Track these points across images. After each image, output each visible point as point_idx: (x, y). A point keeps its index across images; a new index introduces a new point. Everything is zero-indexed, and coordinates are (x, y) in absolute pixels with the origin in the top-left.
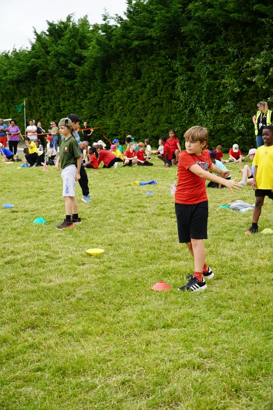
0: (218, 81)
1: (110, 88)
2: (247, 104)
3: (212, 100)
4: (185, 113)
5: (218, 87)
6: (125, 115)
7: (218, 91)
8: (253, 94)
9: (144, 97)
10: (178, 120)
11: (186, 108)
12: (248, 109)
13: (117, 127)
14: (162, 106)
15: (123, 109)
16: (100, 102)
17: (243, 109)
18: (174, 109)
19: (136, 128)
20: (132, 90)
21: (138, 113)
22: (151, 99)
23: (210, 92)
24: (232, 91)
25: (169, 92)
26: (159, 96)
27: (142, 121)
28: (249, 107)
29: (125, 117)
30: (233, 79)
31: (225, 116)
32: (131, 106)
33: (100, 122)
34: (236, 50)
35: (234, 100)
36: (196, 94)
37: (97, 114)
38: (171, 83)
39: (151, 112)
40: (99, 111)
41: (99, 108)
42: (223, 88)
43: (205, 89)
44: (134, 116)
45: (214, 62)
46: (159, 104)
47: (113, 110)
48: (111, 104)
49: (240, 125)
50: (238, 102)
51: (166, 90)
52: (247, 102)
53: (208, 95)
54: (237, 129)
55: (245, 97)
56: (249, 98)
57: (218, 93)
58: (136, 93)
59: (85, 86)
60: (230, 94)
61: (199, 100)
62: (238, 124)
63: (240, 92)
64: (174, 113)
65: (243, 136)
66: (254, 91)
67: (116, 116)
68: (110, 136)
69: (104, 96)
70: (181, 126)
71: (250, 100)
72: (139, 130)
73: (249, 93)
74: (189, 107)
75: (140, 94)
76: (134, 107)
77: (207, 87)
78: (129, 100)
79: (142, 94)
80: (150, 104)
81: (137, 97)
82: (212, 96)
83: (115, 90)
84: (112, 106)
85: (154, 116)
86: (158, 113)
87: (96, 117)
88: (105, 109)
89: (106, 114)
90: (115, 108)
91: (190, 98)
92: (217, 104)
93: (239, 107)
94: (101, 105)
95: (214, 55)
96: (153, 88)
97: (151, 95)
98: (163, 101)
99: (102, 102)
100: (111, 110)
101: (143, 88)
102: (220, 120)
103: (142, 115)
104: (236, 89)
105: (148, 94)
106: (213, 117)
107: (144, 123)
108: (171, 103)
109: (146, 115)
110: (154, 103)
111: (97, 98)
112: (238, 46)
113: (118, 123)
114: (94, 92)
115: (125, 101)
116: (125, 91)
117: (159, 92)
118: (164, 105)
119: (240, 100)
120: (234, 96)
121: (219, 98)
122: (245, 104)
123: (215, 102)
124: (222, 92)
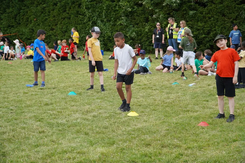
0: (115, 3)
1: (25, 6)
2: (136, 19)
3: (110, 16)
4: (89, 24)
5: (115, 7)
6: (39, 25)
7: (115, 9)
8: (142, 13)
9: (55, 12)
10: (83, 29)
11: (89, 21)
12: (137, 23)
13: (31, 34)
14: (70, 19)
15: (37, 20)
16: (17, 15)
17: (133, 22)
18: (80, 21)
19: (49, 34)
20: (45, 8)
21: (50, 24)
22: (61, 14)
23: (108, 10)
24: (126, 10)
25: (76, 10)
26: (68, 12)
27: (52, 29)
28: (138, 21)
29: (38, 27)
30: (127, 2)
31: (120, 27)
32: (44, 19)
33: (16, 29)
35: (127, 16)
36: (98, 11)
37: (14, 24)
38: (78, 3)
39: (61, 23)
40: (16, 22)
41: (15, 19)
42: (118, 8)
43: (105, 8)
44: (47, 26)
46: (68, 18)
47: (28, 21)
48: (27, 17)
49: (131, 33)
50: (130, 18)
51: (73, 8)
52: (137, 18)
53: (107, 12)
54: (130, 36)
55: (136, 14)
56: (138, 15)
57: (115, 11)
58: (49, 9)
59: (4, 4)
60: (124, 12)
61: (100, 15)
62: (130, 32)
63: (131, 11)
64: (80, 24)
65: (133, 40)
66: (142, 11)
67: (31, 26)
68: (25, 40)
69: (21, 11)
70: (85, 33)
71: (139, 16)
72: (50, 35)
73: (138, 12)
74: (92, 20)
75: (52, 10)
76: (47, 19)
77: (106, 7)
78: (43, 14)
79: (53, 10)
80: (60, 17)
81: (49, 12)
82: (110, 13)
83: (30, 7)
84: (28, 18)
85: (63, 26)
86: (67, 23)
87: (13, 26)
88: (21, 20)
89: (22, 24)
90: (29, 20)
91: (93, 14)
92: (114, 18)
93: (130, 21)
94: (18, 18)
96: (63, 6)
97: (61, 11)
98: (71, 15)
99: (18, 15)
100: (26, 21)
101: (55, 6)
102: (116, 29)
103: (53, 25)
104: (129, 9)
105: (59, 10)
106: (111, 27)
107: (55, 31)
108: (77, 17)
109: (56, 25)
110: (63, 17)
111: (15, 12)
113: (32, 31)
114: (12, 8)
115: (39, 15)
116: (39, 8)
117: (67, 9)
118: (71, 18)
119: (131, 16)
120: (127, 13)
121: (116, 15)
122: (135, 19)
123: (112, 17)
124: (118, 10)
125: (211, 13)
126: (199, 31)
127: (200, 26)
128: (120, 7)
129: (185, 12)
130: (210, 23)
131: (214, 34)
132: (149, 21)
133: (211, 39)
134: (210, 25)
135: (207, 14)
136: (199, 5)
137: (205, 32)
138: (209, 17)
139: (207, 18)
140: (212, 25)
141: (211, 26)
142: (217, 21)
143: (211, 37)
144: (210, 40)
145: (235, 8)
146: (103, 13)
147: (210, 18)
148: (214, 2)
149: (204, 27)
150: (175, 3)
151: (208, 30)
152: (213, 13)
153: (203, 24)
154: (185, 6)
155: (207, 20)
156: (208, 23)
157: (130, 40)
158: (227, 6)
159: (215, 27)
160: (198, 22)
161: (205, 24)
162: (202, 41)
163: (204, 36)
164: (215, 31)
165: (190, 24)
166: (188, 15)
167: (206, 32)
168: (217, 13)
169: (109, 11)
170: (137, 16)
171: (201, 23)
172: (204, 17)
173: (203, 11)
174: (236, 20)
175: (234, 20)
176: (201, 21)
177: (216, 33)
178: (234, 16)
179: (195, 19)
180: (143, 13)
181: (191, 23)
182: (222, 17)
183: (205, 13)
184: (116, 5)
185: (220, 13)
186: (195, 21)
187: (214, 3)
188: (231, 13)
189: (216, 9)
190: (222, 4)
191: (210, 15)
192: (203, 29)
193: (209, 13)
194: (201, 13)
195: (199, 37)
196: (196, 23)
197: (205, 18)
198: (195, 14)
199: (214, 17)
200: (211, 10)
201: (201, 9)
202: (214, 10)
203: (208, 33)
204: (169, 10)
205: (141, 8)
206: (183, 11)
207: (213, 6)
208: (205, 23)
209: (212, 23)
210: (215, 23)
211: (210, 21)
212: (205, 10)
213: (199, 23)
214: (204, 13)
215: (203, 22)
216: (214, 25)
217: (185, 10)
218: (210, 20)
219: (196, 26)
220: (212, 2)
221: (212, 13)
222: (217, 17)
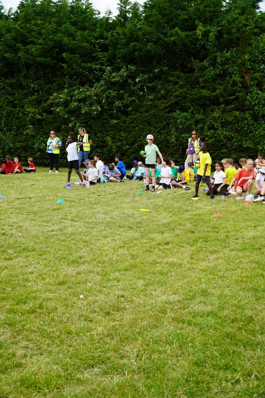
0: (17, 109)
3: (11, 124)
5: (18, 114)
7: (18, 117)
8: (52, 121)
12: (46, 132)
17: (41, 131)
24: (32, 117)
34: (36, 86)
35: (33, 124)
42: (22, 114)
43: (5, 115)
45: (14, 94)
49: (40, 144)
53: (7, 119)
54: (38, 147)
55: (44, 123)
56: (48, 123)
57: (17, 119)
60: (29, 120)
65: (41, 152)
66: (52, 119)
73: (48, 120)
77: (6, 113)
82: (11, 120)
92: (17, 127)
93: (38, 130)
95: (13, 89)
102: (19, 139)
104: (37, 116)
106: (12, 137)
112: (38, 83)
119: (38, 125)
120: (34, 121)
121: (19, 122)
122: (43, 128)
123: (14, 125)
124: (21, 117)
125: (136, 122)
126: (121, 142)
127: (123, 136)
128: (24, 114)
129: (106, 121)
130: (134, 133)
132: (60, 131)
134: (134, 135)
135: (131, 123)
136: (121, 114)
137: (129, 142)
139: (131, 128)
142: (142, 132)
143: (136, 148)
144: (134, 152)
145: (163, 117)
146: (3, 121)
147: (134, 128)
148: (138, 110)
149: (128, 138)
150: (95, 111)
151: (132, 141)
152: (138, 122)
153: (127, 134)
154: (105, 114)
156: (132, 133)
157: (37, 152)
158: (154, 115)
159: (140, 138)
160: (120, 132)
161: (129, 134)
162: (125, 153)
163: (127, 147)
165: (111, 134)
166: (109, 124)
168: (142, 122)
169: (10, 118)
170: (46, 124)
171: (124, 133)
172: (128, 127)
173: (126, 121)
174: (163, 129)
175: (161, 129)
176: (124, 131)
177: (141, 144)
178: (161, 125)
179: (117, 129)
180: (54, 121)
181: (112, 132)
183: (129, 123)
184: (19, 111)
185: (146, 122)
186: (117, 131)
187: (139, 112)
188: (158, 123)
189: (141, 118)
190: (148, 112)
191: (135, 125)
192: (126, 140)
193: (133, 122)
194: (125, 122)
195: (122, 148)
196: (118, 133)
198: (117, 124)
199: (138, 127)
200: (135, 119)
201: (123, 118)
203: (132, 144)
204: (86, 118)
205: (50, 116)
206: (103, 120)
207: (138, 114)
210: (140, 133)
211: (134, 131)
212: (128, 119)
213: (122, 133)
215: (126, 132)
216: (138, 135)
217: (106, 119)
219: (118, 136)
220: (136, 110)
222: (142, 127)
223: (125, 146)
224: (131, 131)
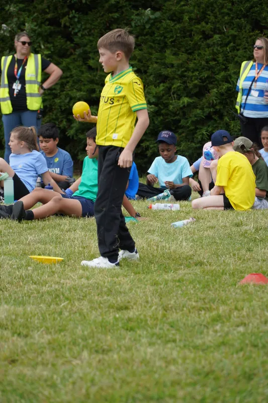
125: (212, 18)
126: (167, 85)
127: (172, 66)
130: (207, 53)
131: (222, 94)
133: (212, 110)
134: (207, 62)
135: (198, 21)
137: (190, 85)
138: (203, 33)
139: (197, 38)
140: (214, 60)
141: (212, 63)
143: (213, 106)
147: (206, 36)
149: (188, 70)
151: (201, 80)
152: (220, 17)
153: (184, 57)
155: (196, 44)
156: (199, 55)
159: (226, 69)
160: (162, 50)
161: (191, 57)
162: (179, 121)
163: (186, 100)
164: (228, 82)
167: (195, 86)
168: (233, 18)
171: (175, 54)
172: (187, 33)
173: (182, 12)
176: (174, 46)
179: (153, 42)
182: (253, 30)
183: (190, 19)
185: (245, 16)
186: (151, 47)
191: (209, 26)
192: (182, 76)
193: (203, 18)
194: (176, 18)
195: (166, 105)
196: (155, 55)
197: (190, 36)
199: (221, 32)
202: (222, 8)
208: (190, 54)
209: (214, 54)
211: (209, 46)
212: (190, 7)
214: (186, 18)
215: (183, 49)
216: (221, 59)
217: (117, 7)
218: (209, 41)
219: (155, 65)
221: (216, 17)
222: (233, 32)
223: (179, 98)
224: (196, 47)
